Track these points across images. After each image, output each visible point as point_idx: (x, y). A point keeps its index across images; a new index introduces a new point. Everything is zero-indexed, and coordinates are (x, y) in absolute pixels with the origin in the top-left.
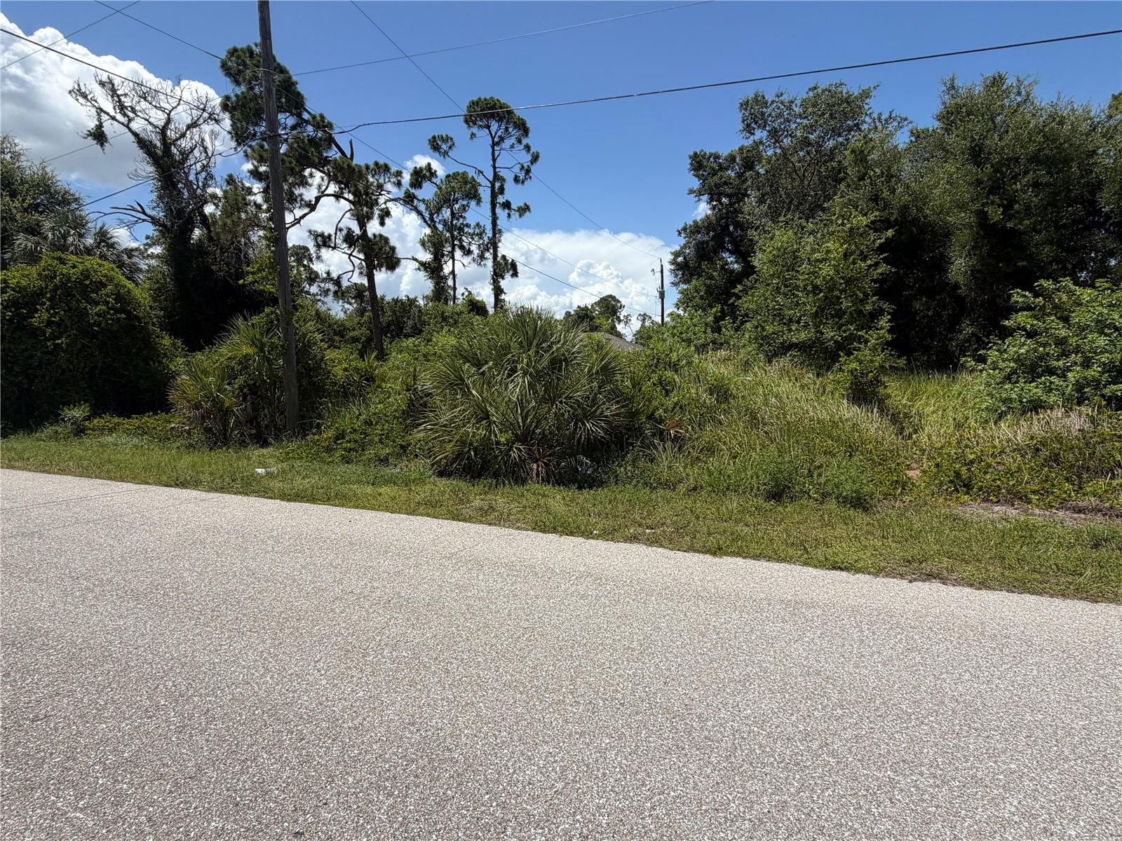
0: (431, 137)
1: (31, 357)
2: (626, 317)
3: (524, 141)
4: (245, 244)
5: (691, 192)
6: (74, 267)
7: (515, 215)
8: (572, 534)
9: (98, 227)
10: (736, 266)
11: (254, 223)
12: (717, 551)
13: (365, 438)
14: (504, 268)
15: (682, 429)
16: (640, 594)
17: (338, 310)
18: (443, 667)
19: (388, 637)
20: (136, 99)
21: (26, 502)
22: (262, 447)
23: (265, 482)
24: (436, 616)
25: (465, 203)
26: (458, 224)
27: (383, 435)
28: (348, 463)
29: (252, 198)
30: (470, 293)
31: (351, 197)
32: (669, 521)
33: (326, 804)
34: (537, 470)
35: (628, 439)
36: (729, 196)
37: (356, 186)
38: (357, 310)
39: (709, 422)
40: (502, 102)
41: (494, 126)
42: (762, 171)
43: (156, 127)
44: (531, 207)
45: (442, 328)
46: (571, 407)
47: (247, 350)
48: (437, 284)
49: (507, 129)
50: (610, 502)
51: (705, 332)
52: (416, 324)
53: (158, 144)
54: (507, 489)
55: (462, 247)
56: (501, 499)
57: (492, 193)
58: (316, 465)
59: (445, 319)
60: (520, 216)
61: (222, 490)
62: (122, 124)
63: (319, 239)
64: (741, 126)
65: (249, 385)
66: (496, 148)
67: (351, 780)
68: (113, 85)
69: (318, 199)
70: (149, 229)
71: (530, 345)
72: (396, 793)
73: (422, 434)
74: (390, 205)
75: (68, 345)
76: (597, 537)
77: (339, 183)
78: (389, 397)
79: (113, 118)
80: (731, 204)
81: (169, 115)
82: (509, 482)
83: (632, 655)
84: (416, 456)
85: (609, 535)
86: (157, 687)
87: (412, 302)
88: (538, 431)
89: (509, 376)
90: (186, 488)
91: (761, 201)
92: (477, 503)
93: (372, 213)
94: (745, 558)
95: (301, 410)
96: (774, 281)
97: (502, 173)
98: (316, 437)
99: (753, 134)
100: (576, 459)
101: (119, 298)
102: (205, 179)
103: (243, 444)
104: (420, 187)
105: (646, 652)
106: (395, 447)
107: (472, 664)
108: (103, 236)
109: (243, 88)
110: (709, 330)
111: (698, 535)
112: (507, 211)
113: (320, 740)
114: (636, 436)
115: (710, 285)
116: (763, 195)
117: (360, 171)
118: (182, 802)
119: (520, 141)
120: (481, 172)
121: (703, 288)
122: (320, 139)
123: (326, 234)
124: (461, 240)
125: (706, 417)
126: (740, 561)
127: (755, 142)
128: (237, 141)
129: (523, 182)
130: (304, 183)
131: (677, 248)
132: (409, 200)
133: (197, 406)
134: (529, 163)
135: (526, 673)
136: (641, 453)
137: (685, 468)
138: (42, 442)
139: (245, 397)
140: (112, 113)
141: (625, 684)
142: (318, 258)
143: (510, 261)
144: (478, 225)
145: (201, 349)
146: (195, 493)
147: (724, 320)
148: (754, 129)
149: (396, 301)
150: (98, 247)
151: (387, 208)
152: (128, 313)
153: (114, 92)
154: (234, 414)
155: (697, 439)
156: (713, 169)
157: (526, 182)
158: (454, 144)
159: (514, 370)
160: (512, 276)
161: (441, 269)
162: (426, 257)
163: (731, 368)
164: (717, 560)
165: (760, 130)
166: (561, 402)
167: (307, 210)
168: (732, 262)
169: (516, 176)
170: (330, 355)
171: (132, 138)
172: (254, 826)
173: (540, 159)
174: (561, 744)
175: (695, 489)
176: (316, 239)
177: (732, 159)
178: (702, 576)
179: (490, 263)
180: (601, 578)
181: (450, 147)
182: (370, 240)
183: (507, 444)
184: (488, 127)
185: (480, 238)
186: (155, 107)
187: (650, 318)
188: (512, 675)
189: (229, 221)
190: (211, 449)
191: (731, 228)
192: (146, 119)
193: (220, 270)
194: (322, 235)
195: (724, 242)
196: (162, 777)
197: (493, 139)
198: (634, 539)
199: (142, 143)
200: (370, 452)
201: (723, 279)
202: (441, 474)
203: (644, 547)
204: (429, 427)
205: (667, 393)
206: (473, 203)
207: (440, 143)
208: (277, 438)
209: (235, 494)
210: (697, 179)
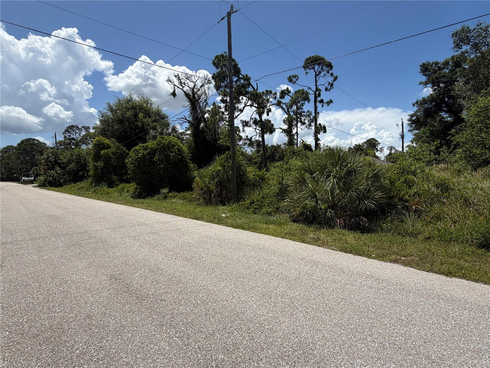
0: (288, 77)
1: (153, 171)
2: (381, 149)
3: (330, 72)
4: (218, 128)
5: (421, 83)
6: (166, 140)
7: (325, 105)
8: (360, 255)
9: (173, 125)
10: (449, 119)
11: (222, 119)
12: (449, 274)
13: (262, 204)
14: (320, 129)
15: (420, 206)
16: (403, 291)
17: (249, 150)
18: (305, 310)
19: (279, 291)
20: (185, 80)
21: (153, 222)
22: (223, 206)
23: (226, 220)
24: (299, 286)
25: (303, 102)
26: (300, 112)
27: (269, 203)
28: (255, 214)
29: (221, 110)
30: (303, 141)
31: (256, 106)
32: (415, 254)
33: (261, 360)
34: (340, 222)
35: (387, 210)
36: (443, 83)
37: (258, 101)
38: (256, 150)
39: (437, 203)
40: (320, 56)
41: (316, 67)
42: (467, 67)
43: (191, 88)
44: (333, 101)
45: (293, 157)
46: (357, 193)
47: (219, 168)
48: (290, 138)
49: (322, 68)
50: (379, 241)
51: (430, 155)
52: (280, 155)
53: (191, 94)
54: (325, 230)
55: (301, 122)
56: (323, 234)
57: (315, 97)
58: (243, 214)
59: (294, 153)
60: (328, 105)
61: (211, 222)
62: (181, 89)
63: (244, 123)
64: (453, 45)
65: (219, 182)
66: (317, 77)
67: (270, 352)
68: (179, 76)
69: (244, 108)
70: (187, 125)
71: (337, 164)
72: (290, 363)
73: (286, 203)
74: (271, 107)
75: (163, 167)
76: (374, 258)
77: (252, 100)
78: (271, 187)
79: (178, 87)
80: (446, 87)
81: (195, 83)
82: (326, 227)
83: (402, 323)
84: (283, 213)
85: (381, 257)
86: (197, 296)
87: (279, 146)
88: (339, 204)
89: (327, 178)
90: (199, 220)
91: (466, 83)
92: (311, 236)
93: (264, 111)
94: (468, 280)
95: (237, 192)
96: (478, 126)
97: (320, 87)
98: (243, 203)
99: (461, 48)
100: (359, 218)
101: (179, 150)
102: (205, 105)
103: (217, 204)
104: (284, 98)
105: (411, 323)
106: (274, 208)
107: (318, 311)
108: (174, 129)
109: (219, 69)
110: (432, 154)
111: (435, 264)
112: (321, 104)
113: (256, 331)
114: (393, 209)
115: (433, 130)
116: (468, 80)
117: (260, 95)
118: (209, 344)
119: (328, 72)
120: (310, 88)
121: (428, 132)
122: (246, 84)
123: (247, 121)
124: (301, 118)
125: (433, 199)
126: (464, 281)
127: (462, 52)
128: (216, 89)
129: (329, 90)
130: (239, 102)
131: (413, 113)
132: (279, 104)
133: (202, 189)
134: (332, 81)
135: (345, 321)
136: (396, 217)
137: (422, 226)
138: (155, 201)
139: (218, 186)
140: (178, 86)
141: (400, 337)
142: (244, 131)
143: (323, 126)
144: (308, 111)
145: (202, 168)
146: (202, 223)
147: (442, 148)
148: (462, 46)
149: (273, 146)
150: (172, 133)
151: (270, 108)
152: (181, 155)
153: (179, 79)
154: (214, 193)
155: (430, 211)
156: (435, 70)
157: (331, 90)
158: (298, 78)
159: (328, 176)
160: (324, 132)
161: (292, 131)
162: (285, 127)
163: (449, 174)
164: (449, 279)
165: (466, 46)
166: (352, 191)
167: (240, 112)
168: (446, 117)
169: (326, 88)
170: (249, 169)
171: (184, 93)
172: (235, 361)
173: (338, 79)
174: (368, 361)
175: (429, 238)
176: (243, 124)
177: (447, 63)
178: (440, 287)
179: (313, 128)
180: (379, 280)
181: (297, 80)
182: (263, 122)
183: (325, 210)
184: (314, 68)
185: (309, 117)
186: (191, 81)
187: (395, 148)
188: (338, 320)
189: (213, 119)
190: (206, 206)
191: (446, 99)
192: (188, 86)
193: (209, 138)
194: (245, 122)
195: (442, 107)
196: (201, 332)
197: (316, 73)
198: (395, 261)
199: (187, 95)
200: (264, 210)
201: (441, 126)
202: (294, 221)
203: (402, 266)
204: (289, 200)
205: (410, 187)
206: (306, 102)
207: (292, 79)
208: (229, 202)
209: (215, 224)
210: (425, 77)
